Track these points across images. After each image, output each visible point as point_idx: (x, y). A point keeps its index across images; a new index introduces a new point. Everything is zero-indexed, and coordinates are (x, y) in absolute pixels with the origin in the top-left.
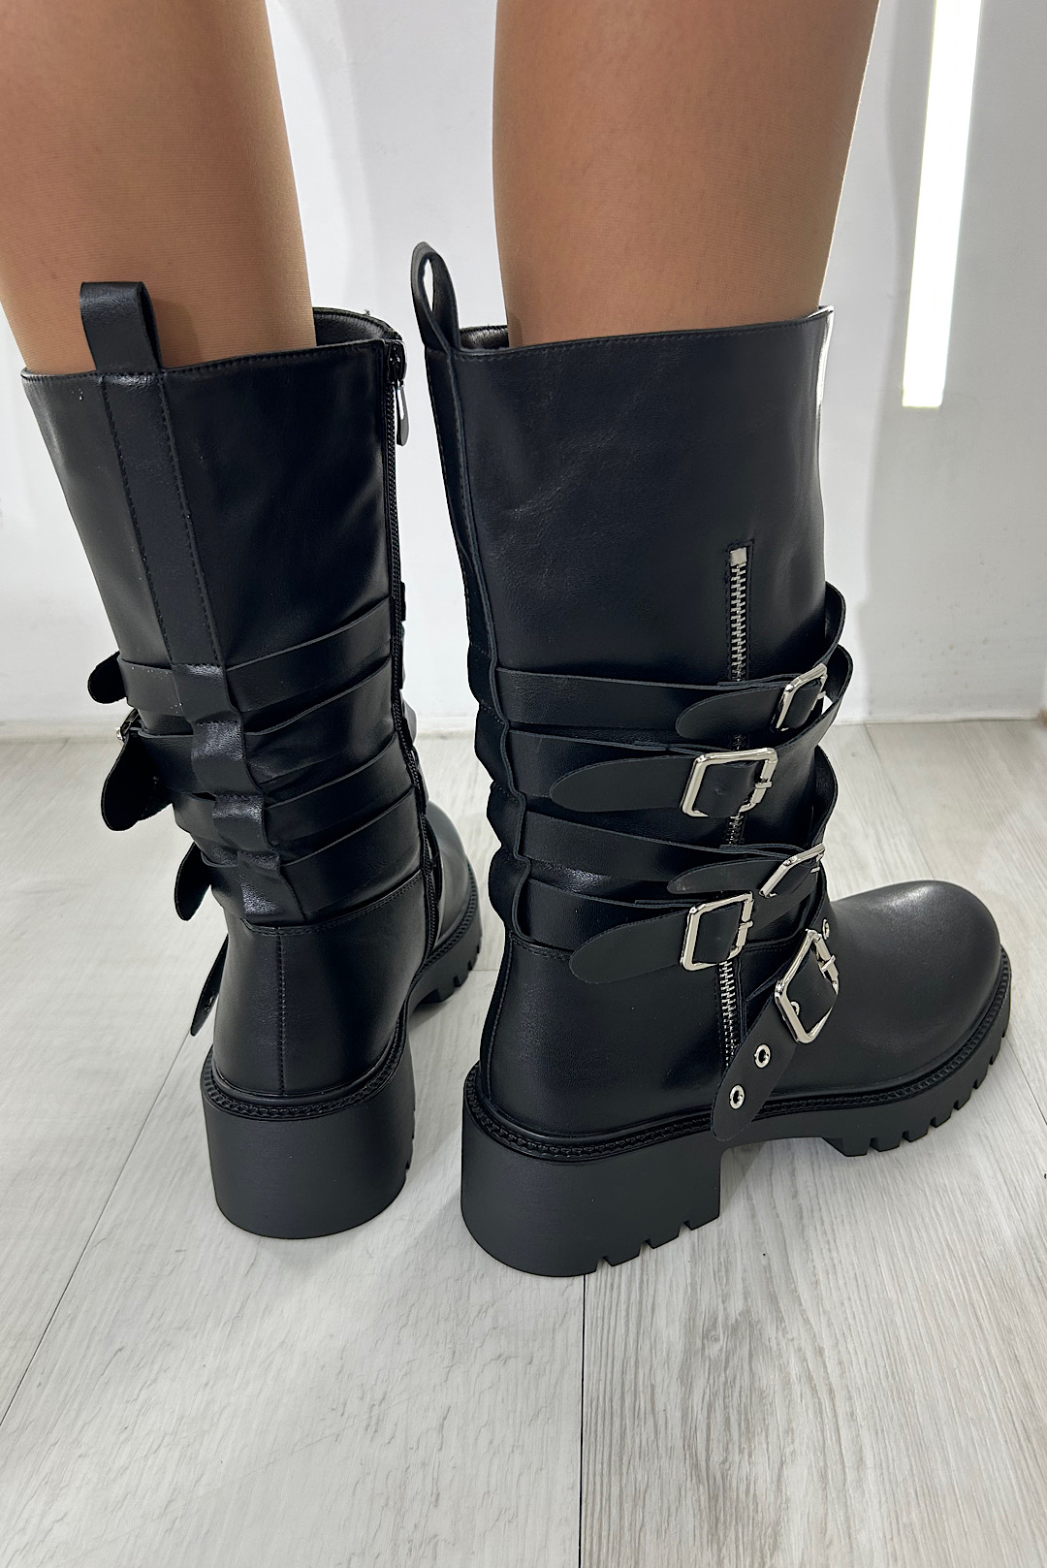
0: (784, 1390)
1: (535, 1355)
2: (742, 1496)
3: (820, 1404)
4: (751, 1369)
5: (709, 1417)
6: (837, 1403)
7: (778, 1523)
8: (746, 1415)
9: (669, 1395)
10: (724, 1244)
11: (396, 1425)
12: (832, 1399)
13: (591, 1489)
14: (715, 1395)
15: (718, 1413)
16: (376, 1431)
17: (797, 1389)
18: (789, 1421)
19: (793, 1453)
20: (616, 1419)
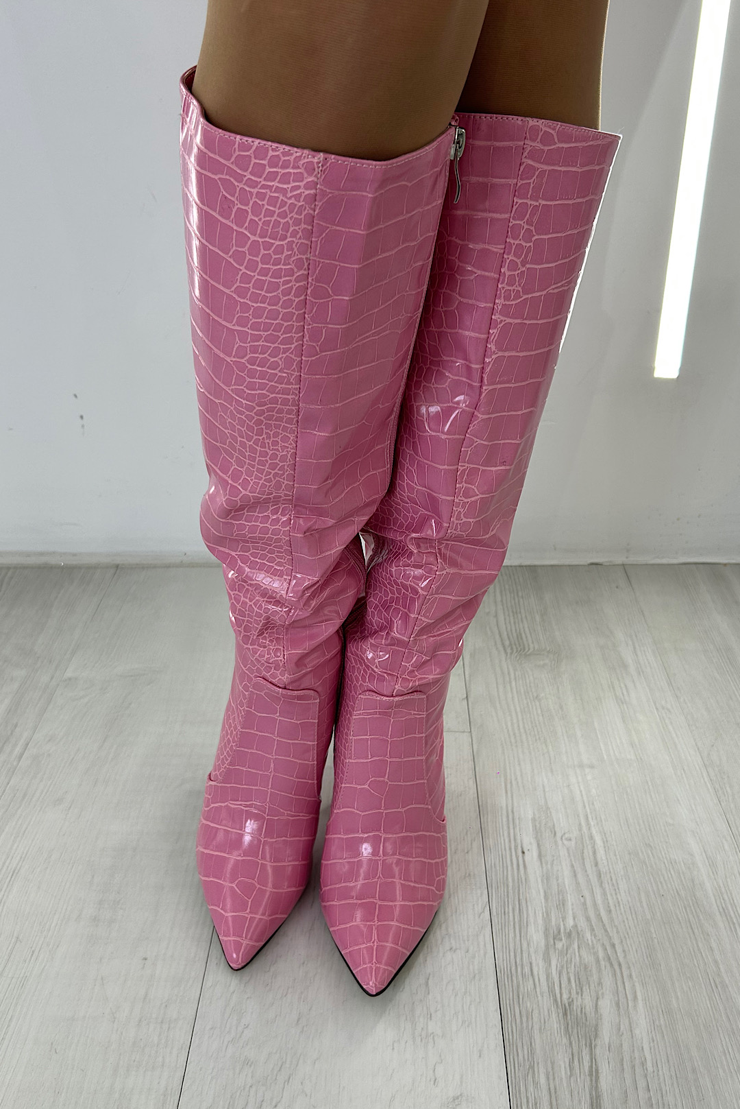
0: (596, 964)
1: (470, 948)
2: (579, 1013)
3: (615, 971)
4: (579, 955)
5: (560, 977)
6: (623, 971)
7: (597, 1025)
8: (578, 976)
9: (539, 967)
10: (561, 890)
12: (621, 969)
13: (506, 1011)
14: (562, 967)
15: (564, 974)
17: (603, 963)
18: (600, 979)
19: (603, 993)
20: (514, 978)
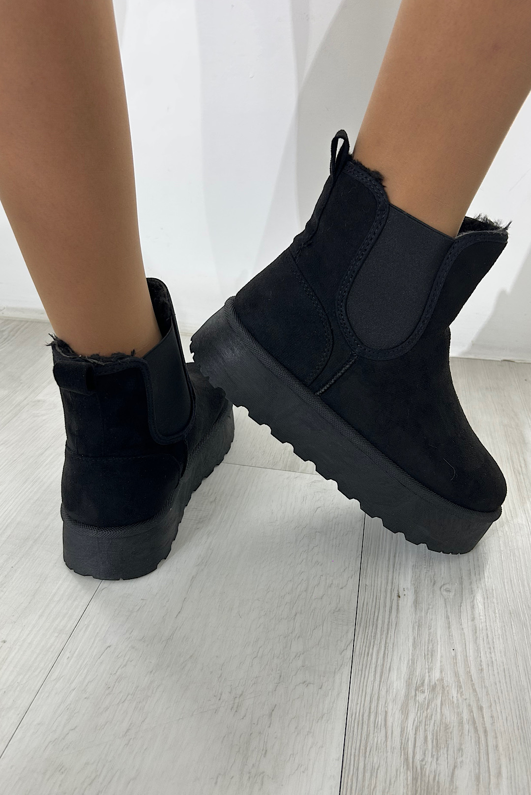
0: (459, 726)
1: (324, 685)
2: (431, 781)
3: (479, 738)
4: (441, 712)
5: (416, 734)
6: (489, 739)
8: (437, 736)
9: (395, 717)
10: (432, 641)
11: (247, 710)
12: (486, 736)
13: (348, 762)
14: (420, 722)
15: (421, 733)
16: (236, 711)
17: (466, 727)
18: (461, 744)
19: (462, 762)
20: (365, 727)
